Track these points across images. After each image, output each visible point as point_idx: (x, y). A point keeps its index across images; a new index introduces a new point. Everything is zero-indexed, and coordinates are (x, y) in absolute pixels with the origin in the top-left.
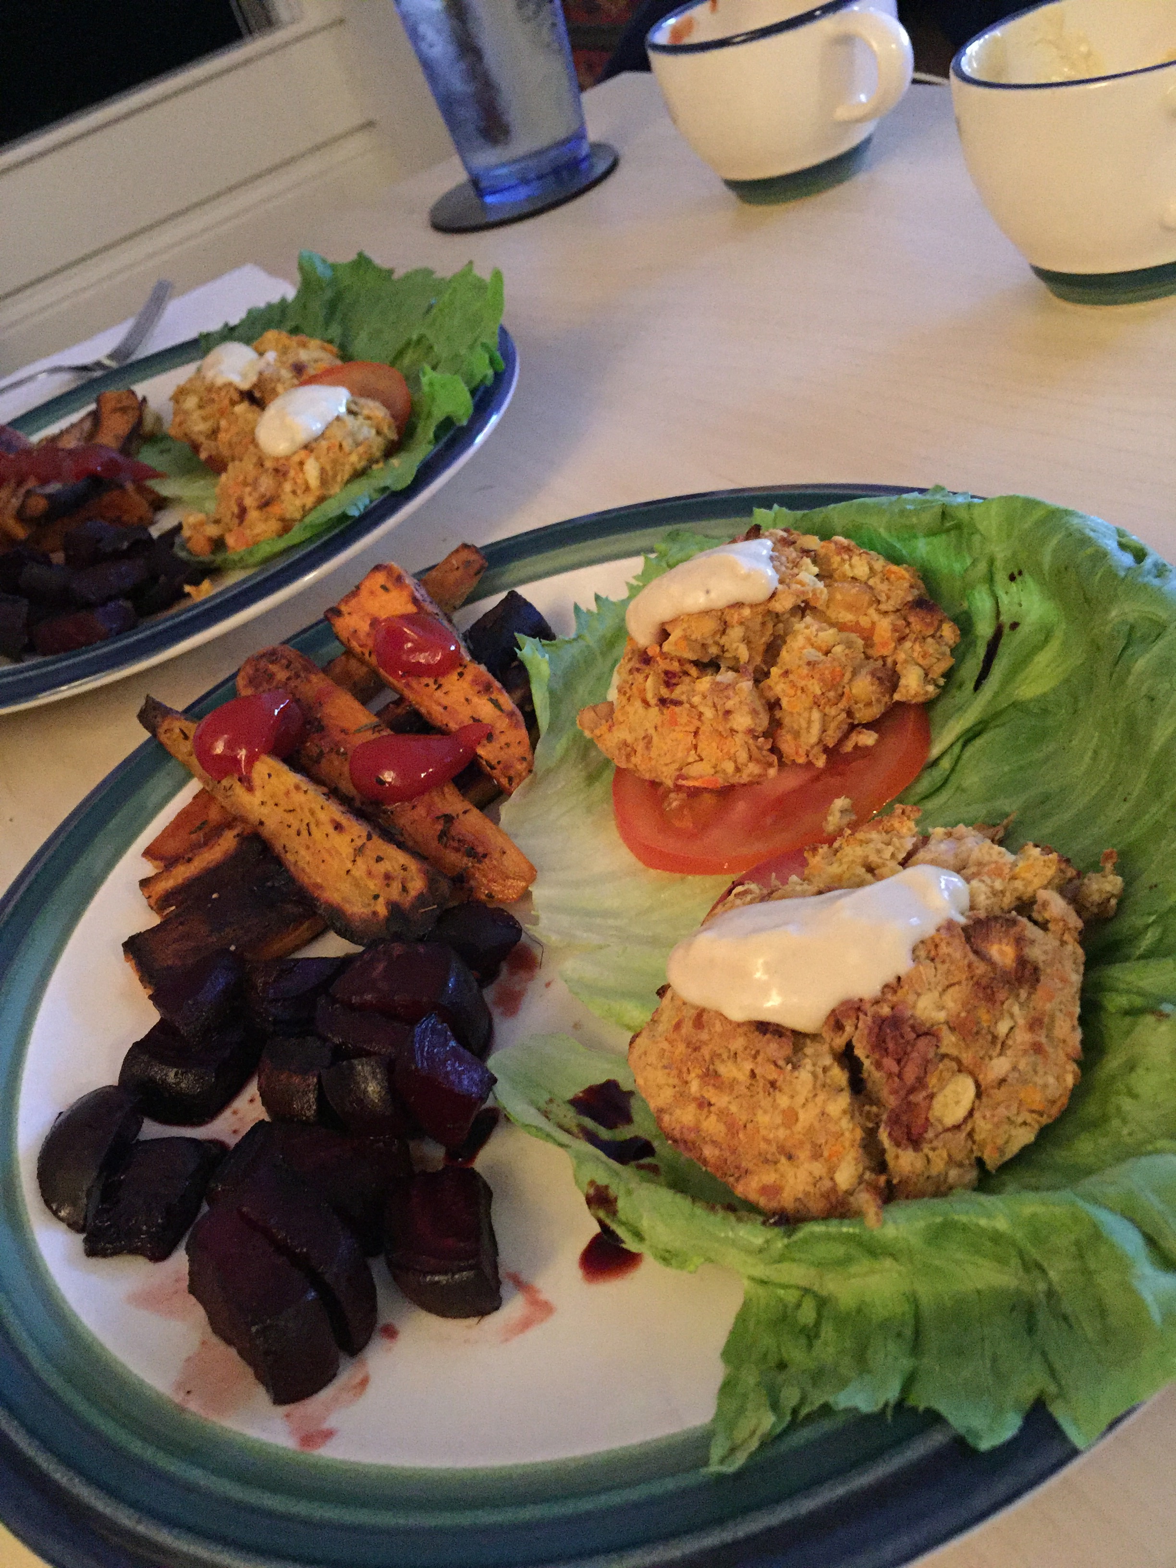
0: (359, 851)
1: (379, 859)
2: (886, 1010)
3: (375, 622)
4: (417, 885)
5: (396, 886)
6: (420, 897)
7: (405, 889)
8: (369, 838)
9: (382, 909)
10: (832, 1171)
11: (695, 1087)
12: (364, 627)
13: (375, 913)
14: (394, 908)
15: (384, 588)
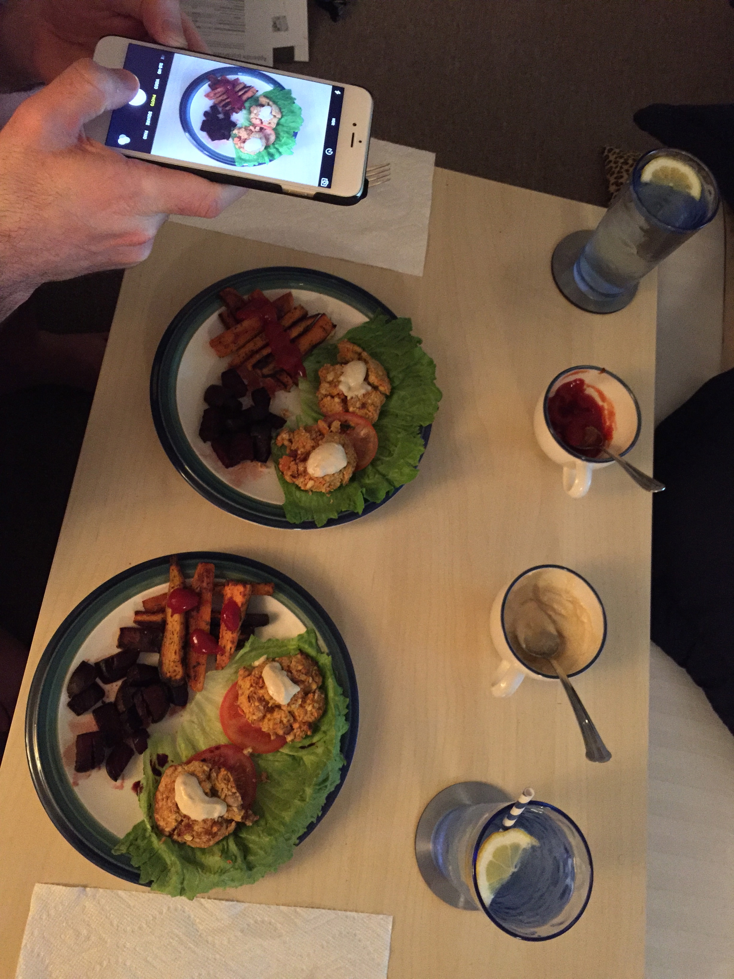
0: (174, 662)
1: (176, 666)
2: (191, 823)
3: (231, 598)
4: (178, 677)
5: (175, 674)
6: (176, 680)
7: (175, 676)
8: (178, 662)
9: (168, 675)
10: (166, 827)
11: (164, 796)
12: (229, 595)
13: (167, 674)
14: (171, 677)
15: (240, 593)
